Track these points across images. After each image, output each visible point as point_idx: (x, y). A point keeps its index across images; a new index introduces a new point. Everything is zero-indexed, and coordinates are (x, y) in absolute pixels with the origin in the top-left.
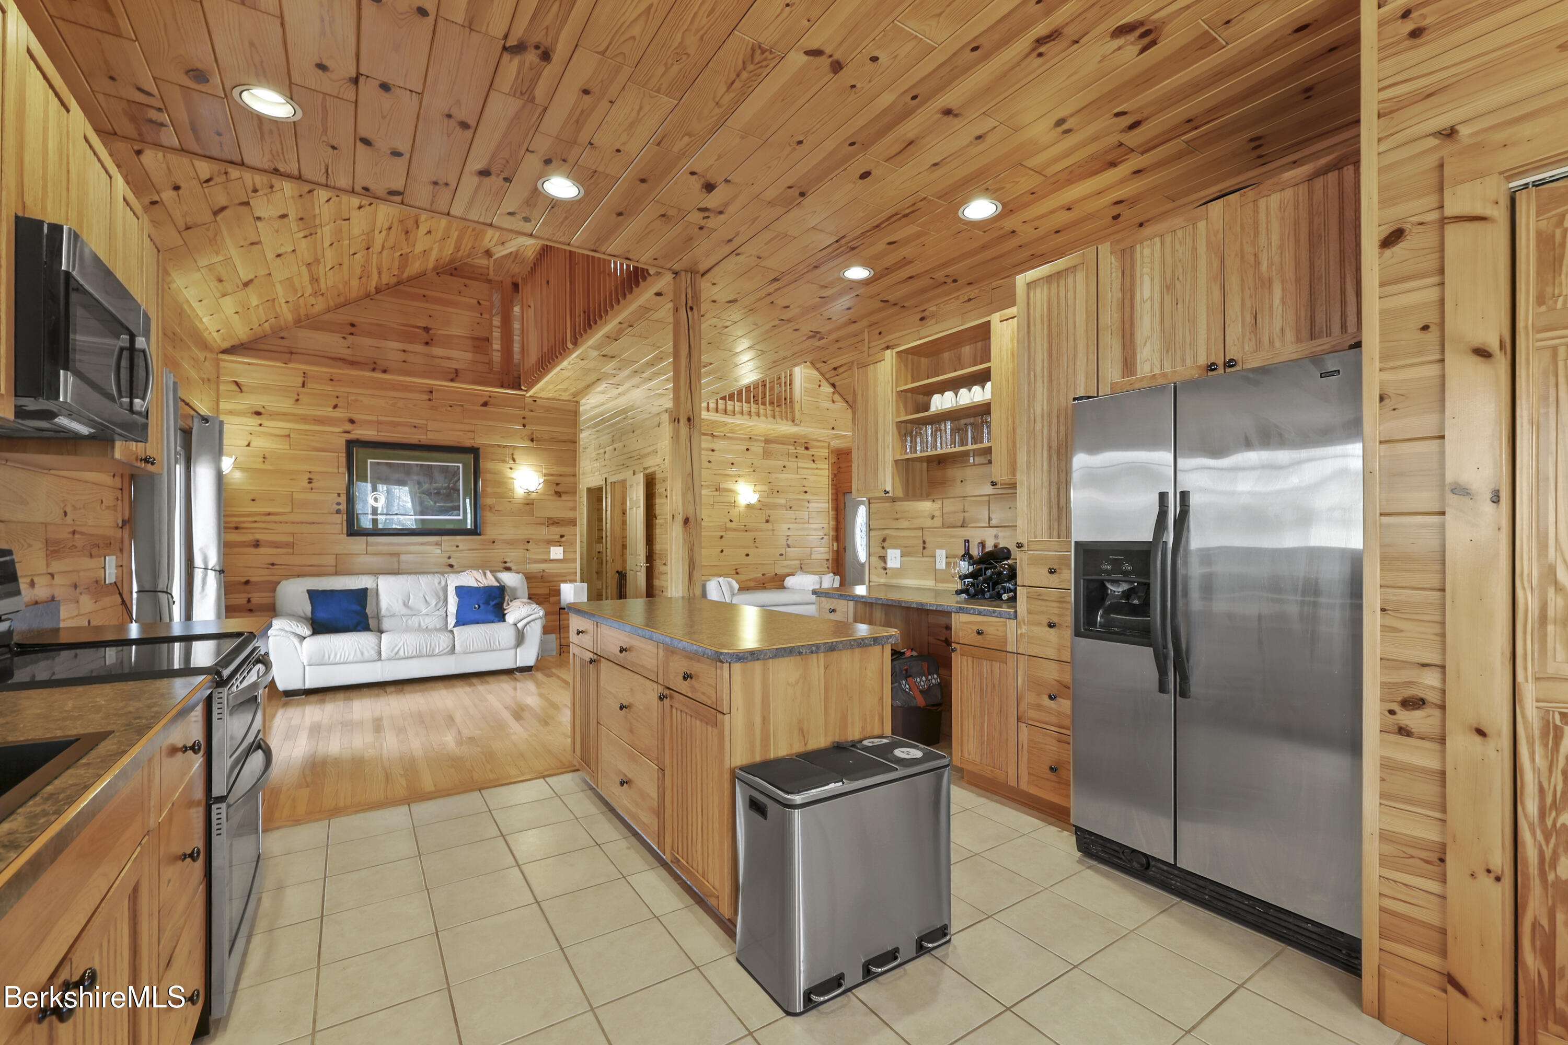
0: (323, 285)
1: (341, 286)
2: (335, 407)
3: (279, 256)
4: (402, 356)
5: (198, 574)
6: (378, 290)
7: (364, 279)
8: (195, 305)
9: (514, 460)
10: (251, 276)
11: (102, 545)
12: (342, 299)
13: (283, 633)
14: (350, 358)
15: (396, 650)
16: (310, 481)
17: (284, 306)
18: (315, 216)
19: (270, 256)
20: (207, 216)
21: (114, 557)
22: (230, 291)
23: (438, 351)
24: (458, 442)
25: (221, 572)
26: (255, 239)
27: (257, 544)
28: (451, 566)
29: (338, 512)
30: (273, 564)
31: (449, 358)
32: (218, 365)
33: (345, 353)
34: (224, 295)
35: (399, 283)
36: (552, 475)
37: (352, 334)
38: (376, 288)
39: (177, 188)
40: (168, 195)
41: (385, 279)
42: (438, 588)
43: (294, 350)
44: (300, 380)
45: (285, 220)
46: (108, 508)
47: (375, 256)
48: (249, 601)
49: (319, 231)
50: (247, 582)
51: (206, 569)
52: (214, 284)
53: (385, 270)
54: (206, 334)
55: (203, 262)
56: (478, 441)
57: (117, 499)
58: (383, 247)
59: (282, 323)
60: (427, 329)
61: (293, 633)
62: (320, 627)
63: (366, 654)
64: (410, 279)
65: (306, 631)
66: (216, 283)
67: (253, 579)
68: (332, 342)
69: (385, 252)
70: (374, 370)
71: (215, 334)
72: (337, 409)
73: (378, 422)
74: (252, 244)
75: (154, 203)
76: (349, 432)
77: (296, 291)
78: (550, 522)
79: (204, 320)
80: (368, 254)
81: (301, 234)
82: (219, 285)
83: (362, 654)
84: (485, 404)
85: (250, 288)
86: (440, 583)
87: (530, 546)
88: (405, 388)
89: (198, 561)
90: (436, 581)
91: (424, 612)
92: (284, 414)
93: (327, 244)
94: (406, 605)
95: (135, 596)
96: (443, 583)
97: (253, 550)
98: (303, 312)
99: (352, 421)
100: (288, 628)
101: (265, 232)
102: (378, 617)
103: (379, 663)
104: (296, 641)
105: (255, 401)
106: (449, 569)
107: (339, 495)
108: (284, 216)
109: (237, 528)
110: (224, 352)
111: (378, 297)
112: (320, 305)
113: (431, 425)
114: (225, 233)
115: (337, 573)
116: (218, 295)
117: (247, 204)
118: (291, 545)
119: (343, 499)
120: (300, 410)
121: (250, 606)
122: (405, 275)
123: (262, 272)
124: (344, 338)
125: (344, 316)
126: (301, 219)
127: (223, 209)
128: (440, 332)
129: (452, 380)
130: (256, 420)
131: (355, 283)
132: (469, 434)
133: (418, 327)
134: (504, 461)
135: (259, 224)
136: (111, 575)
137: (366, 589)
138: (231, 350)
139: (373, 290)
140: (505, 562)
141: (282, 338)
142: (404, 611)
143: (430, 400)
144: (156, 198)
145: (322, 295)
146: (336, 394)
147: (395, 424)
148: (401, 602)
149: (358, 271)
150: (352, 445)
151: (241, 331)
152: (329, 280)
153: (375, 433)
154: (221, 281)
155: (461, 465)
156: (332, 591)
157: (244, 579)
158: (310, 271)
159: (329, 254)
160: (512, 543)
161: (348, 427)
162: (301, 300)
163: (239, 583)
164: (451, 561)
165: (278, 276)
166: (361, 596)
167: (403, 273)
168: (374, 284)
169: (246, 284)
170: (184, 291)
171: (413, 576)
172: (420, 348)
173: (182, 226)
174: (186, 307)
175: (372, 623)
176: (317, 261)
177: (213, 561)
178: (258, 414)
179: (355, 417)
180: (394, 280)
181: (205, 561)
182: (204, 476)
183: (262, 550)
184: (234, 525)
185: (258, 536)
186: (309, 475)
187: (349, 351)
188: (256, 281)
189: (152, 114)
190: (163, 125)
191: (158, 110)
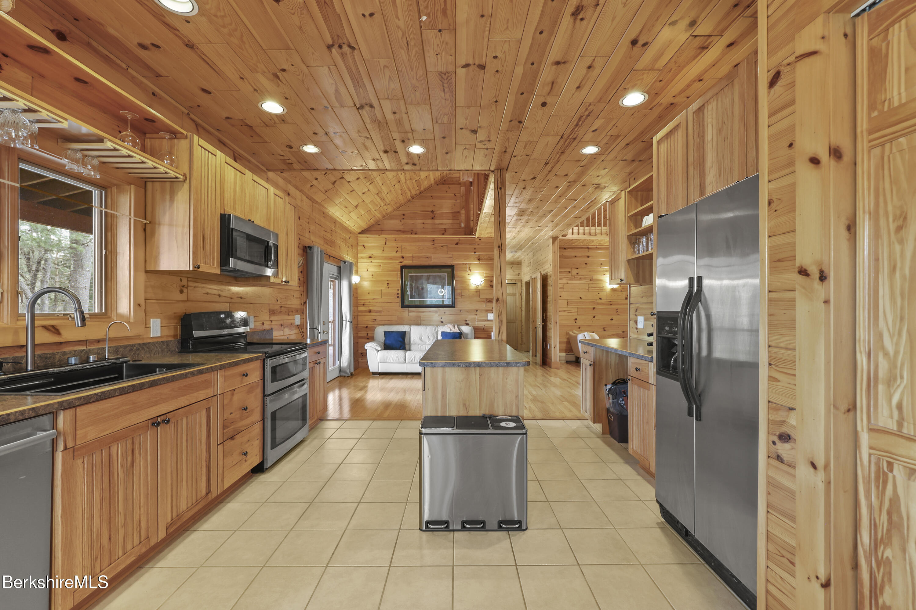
0: (387, 201)
1: (395, 199)
2: (397, 252)
3: (363, 193)
4: (422, 226)
5: (344, 322)
6: (413, 198)
7: (404, 194)
8: (341, 218)
9: (470, 270)
10: (357, 203)
11: (294, 311)
12: (398, 205)
13: (371, 348)
14: (403, 230)
15: (411, 359)
16: (388, 285)
17: (375, 212)
18: (370, 175)
19: (360, 194)
20: (331, 186)
21: (299, 316)
22: (351, 210)
23: (437, 221)
24: (445, 263)
25: (351, 322)
26: (352, 189)
27: (370, 311)
28: (442, 322)
29: (398, 297)
30: (375, 320)
31: (442, 224)
32: (357, 240)
33: (401, 228)
34: (350, 212)
35: (421, 193)
36: (488, 277)
37: (403, 219)
38: (411, 197)
39: (317, 179)
40: (315, 182)
41: (414, 193)
42: (434, 332)
43: (383, 229)
44: (384, 241)
45: (360, 180)
46: (297, 298)
47: (404, 184)
48: (367, 335)
49: (375, 180)
50: (367, 327)
51: (346, 321)
52: (344, 209)
53: (412, 189)
54: (349, 228)
55: (337, 202)
56: (455, 262)
57: (301, 295)
58: (406, 180)
59: (377, 218)
60: (432, 212)
61: (375, 349)
62: (387, 347)
63: (400, 360)
64: (425, 190)
65: (379, 348)
66: (345, 209)
67: (369, 326)
68: (395, 223)
69: (408, 182)
70: (412, 233)
71: (353, 227)
72: (397, 253)
73: (413, 257)
74: (351, 191)
75: (311, 186)
76: (401, 262)
77: (377, 205)
78: (488, 301)
79: (347, 223)
80: (400, 184)
81: (368, 183)
82: (346, 209)
83: (399, 360)
84: (457, 244)
85: (358, 208)
86: (435, 330)
87: (477, 313)
88: (423, 240)
89: (344, 319)
90: (434, 329)
91: (428, 343)
92: (379, 257)
93: (381, 185)
94: (420, 339)
95: (308, 330)
96: (436, 330)
97: (369, 314)
98: (384, 213)
99: (403, 257)
100: (373, 346)
101: (354, 185)
102: (410, 344)
103: (405, 364)
104: (376, 352)
105: (369, 253)
106: (442, 324)
107: (398, 290)
108: (358, 179)
109: (363, 305)
110: (359, 233)
111: (413, 200)
112: (390, 209)
113: (434, 256)
114: (340, 190)
115: (397, 324)
116: (348, 213)
117: (343, 178)
118: (381, 312)
119: (400, 292)
120: (385, 254)
121: (368, 337)
122: (422, 189)
123: (360, 201)
124: (401, 221)
125: (400, 212)
126: (365, 178)
127: (335, 182)
128: (438, 212)
129: (443, 234)
130: (370, 260)
131: (401, 197)
132: (450, 259)
133: (429, 211)
134: (466, 271)
135: (351, 184)
136: (298, 321)
137: (405, 332)
138: (362, 233)
139: (410, 198)
140: (466, 321)
141: (379, 225)
142: (420, 342)
143: (433, 244)
144: (312, 184)
145: (389, 204)
146: (397, 246)
147: (419, 257)
148: (418, 338)
149: (400, 192)
150: (403, 268)
151: (364, 226)
152: (389, 198)
153: (411, 262)
154: (346, 207)
155: (446, 274)
156: (392, 332)
157: (366, 326)
158: (379, 196)
159: (383, 188)
160: (469, 311)
161: (402, 260)
162: (381, 208)
163: (363, 327)
164: (442, 320)
165: (367, 201)
166: (403, 335)
167: (421, 188)
168: (410, 196)
169: (356, 207)
170: (335, 214)
171: (425, 326)
172: (430, 221)
173: (324, 192)
174: (338, 219)
175: (407, 347)
176: (380, 192)
177: (348, 318)
178: (370, 257)
179: (404, 255)
180: (418, 192)
181: (346, 319)
182: (345, 284)
183: (372, 314)
184: (362, 304)
185: (371, 308)
186: (387, 282)
187: (402, 227)
188: (359, 204)
189: (288, 161)
190: (292, 164)
191: (288, 159)
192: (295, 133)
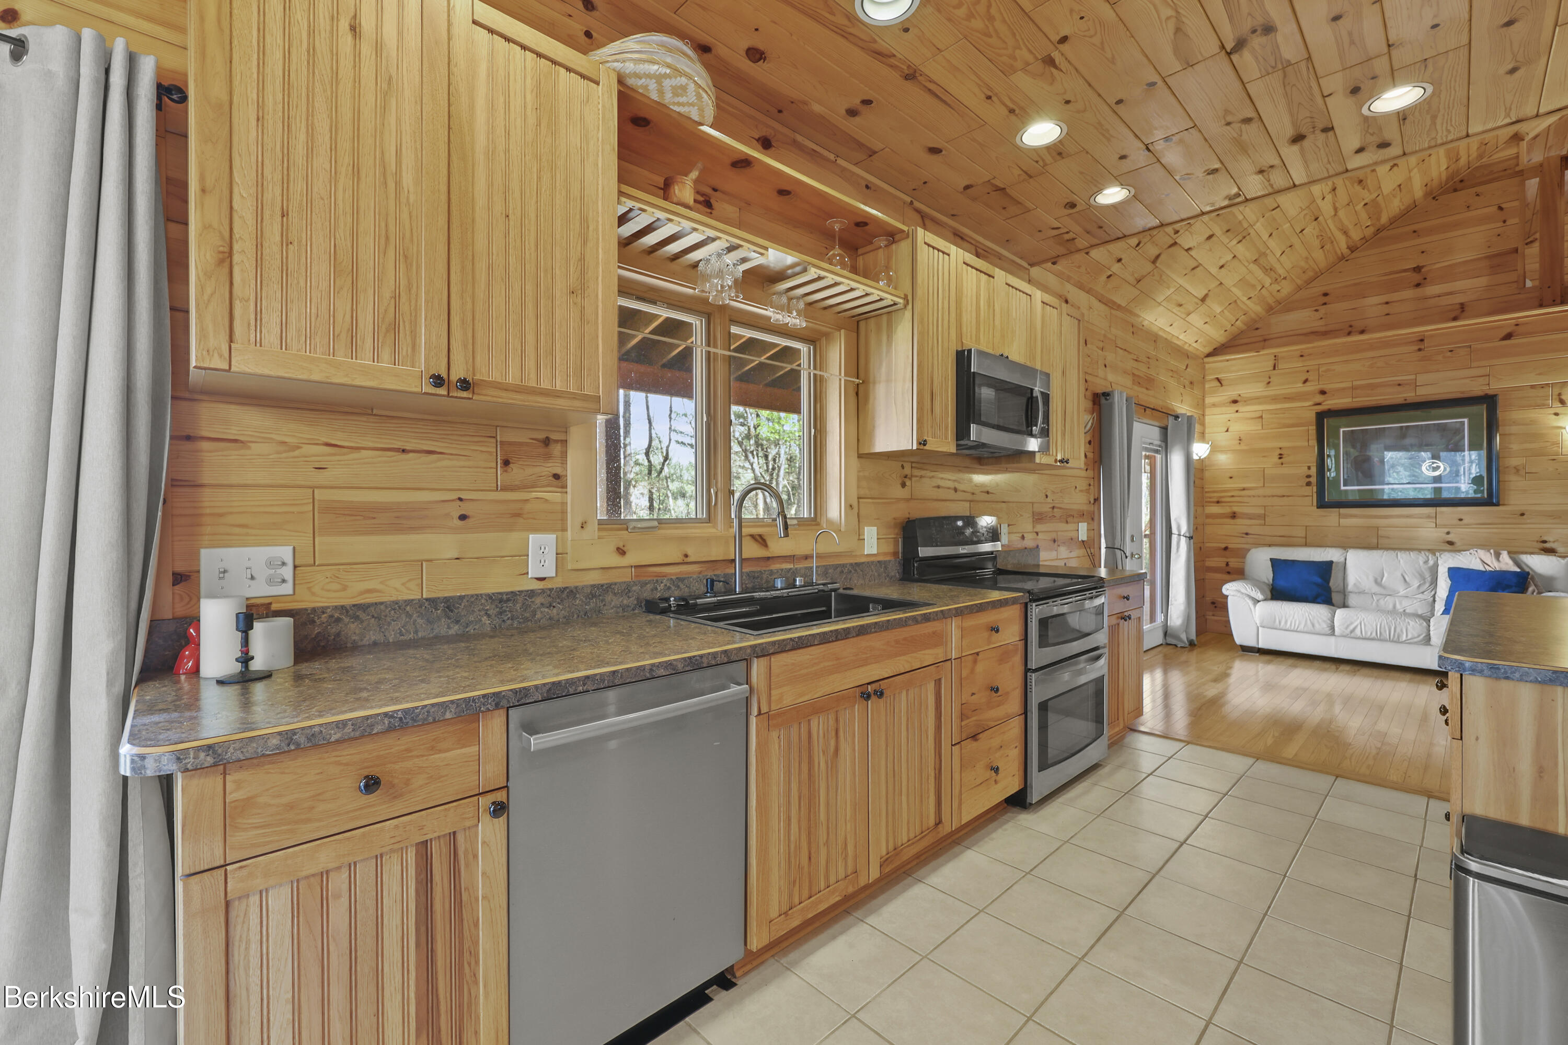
0: (1281, 271)
1: (1303, 264)
2: (1306, 381)
3: (1222, 267)
4: (1384, 309)
5: (1174, 538)
6: (1352, 249)
7: (1327, 247)
8: (1168, 329)
9: (1562, 403)
10: (1205, 292)
11: (1076, 515)
12: (1311, 274)
13: (1239, 594)
14: (1323, 329)
15: (1352, 627)
16: (1281, 456)
17: (1248, 302)
18: (1240, 222)
19: (1214, 270)
20: (1150, 267)
21: (1085, 524)
22: (1191, 309)
23: (1432, 290)
24: (1463, 393)
25: (1191, 538)
26: (1195, 264)
27: (1234, 516)
28: (1451, 543)
29: (1309, 484)
30: (1247, 534)
31: (1451, 293)
32: (1204, 368)
33: (1318, 325)
34: (1189, 314)
35: (1378, 231)
37: (1325, 304)
38: (1348, 248)
39: (1119, 260)
40: (1116, 268)
41: (1356, 235)
42: (1424, 568)
43: (1268, 337)
44: (1271, 363)
45: (1214, 238)
46: (1081, 491)
47: (1330, 222)
48: (1227, 564)
49: (1252, 231)
50: (1226, 548)
51: (1179, 535)
52: (1176, 310)
53: (1351, 227)
54: (1186, 347)
55: (1160, 298)
56: (1497, 387)
57: (1090, 485)
58: (1336, 209)
59: (1253, 316)
60: (1417, 269)
61: (1248, 596)
62: (1278, 593)
63: (1317, 625)
64: (1393, 221)
65: (1259, 596)
66: (1178, 308)
67: (1230, 546)
68: (1303, 318)
69: (1341, 213)
70: (1349, 334)
71: (1195, 345)
72: (1308, 384)
73: (1353, 388)
74: (1193, 269)
75: (1109, 277)
76: (1319, 404)
77: (1254, 286)
79: (1181, 337)
80: (1319, 224)
81: (1235, 242)
82: (1180, 309)
83: (1313, 625)
84: (1507, 338)
85: (1208, 301)
86: (1426, 562)
88: (1386, 344)
89: (1174, 530)
90: (1423, 560)
91: (1402, 593)
92: (1257, 398)
93: (1265, 236)
94: (1378, 582)
95: (1103, 550)
96: (1431, 563)
97: (1232, 521)
98: (1271, 301)
99: (1323, 392)
100: (1243, 591)
101: (1200, 255)
102: (1344, 592)
103: (1333, 639)
104: (1250, 603)
105: (1232, 393)
106: (1449, 547)
107: (1309, 468)
108: (1210, 237)
109: (1218, 502)
110: (1209, 355)
111: (1353, 255)
112: (1286, 288)
113: (1421, 379)
114: (1168, 272)
115: (1306, 545)
116: (1183, 316)
117: (1175, 243)
118: (1264, 517)
119: (1313, 471)
120: (1273, 391)
121: (1228, 569)
122: (1384, 219)
123: (1213, 285)
124: (1317, 310)
125: (1317, 288)
126: (1228, 231)
127: (1158, 257)
128: (1437, 266)
129: (1455, 319)
130: (1235, 407)
131: (1319, 255)
132: (1481, 379)
133: (1406, 270)
134: (1542, 405)
135: (1192, 253)
136: (1083, 535)
137: (1331, 563)
138: (1215, 353)
139: (1346, 251)
140: (1542, 542)
141: (1257, 329)
142: (1376, 589)
143: (1420, 350)
144: (1110, 273)
145: (1285, 278)
146: (1306, 368)
147: (1372, 387)
148: (1371, 579)
149: (1317, 243)
150: (1321, 417)
151: (1219, 336)
152: (1285, 264)
153: (1350, 400)
154: (1181, 305)
155: (1466, 420)
156: (1294, 561)
157: (1223, 546)
158: (1260, 266)
159: (1272, 243)
160: (1555, 516)
161: (1319, 398)
162: (1264, 291)
163: (1219, 549)
164: (1450, 538)
165: (1229, 279)
166: (1325, 568)
167: (1379, 219)
168: (1343, 245)
169: (1203, 300)
170: (1156, 323)
171: (1392, 552)
172: (1410, 293)
173: (1134, 282)
174: (1161, 333)
175: (1335, 597)
176: (1264, 254)
177: (1184, 529)
178: (1235, 402)
179: (1325, 387)
180: (1371, 230)
181: (1179, 530)
182: (1177, 461)
183: (1238, 521)
184: (1215, 500)
185: (1235, 509)
186: (1279, 452)
187: (1322, 323)
188: (1210, 293)
189: (1067, 237)
190: (1074, 239)
191: (1067, 233)
192: (1081, 173)
